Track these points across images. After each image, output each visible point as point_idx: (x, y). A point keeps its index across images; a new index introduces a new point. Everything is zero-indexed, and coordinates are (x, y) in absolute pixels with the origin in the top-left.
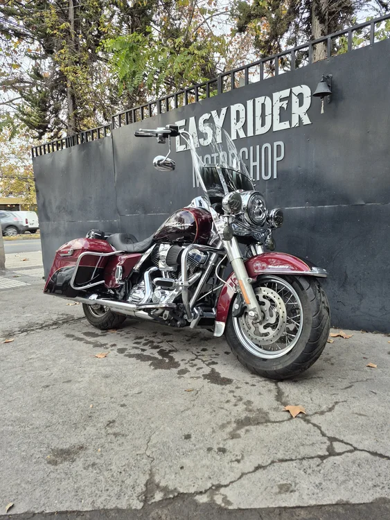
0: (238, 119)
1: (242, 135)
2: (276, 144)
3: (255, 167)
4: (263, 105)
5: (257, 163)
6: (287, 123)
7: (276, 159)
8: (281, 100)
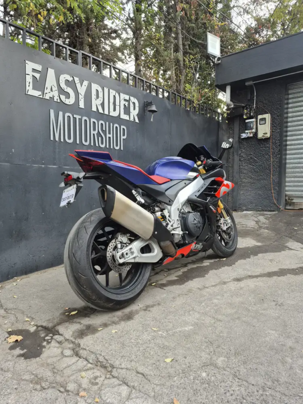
0: (98, 97)
1: (101, 111)
2: (122, 127)
3: (110, 138)
4: (114, 96)
5: (111, 136)
6: (128, 116)
7: (122, 137)
8: (125, 100)
